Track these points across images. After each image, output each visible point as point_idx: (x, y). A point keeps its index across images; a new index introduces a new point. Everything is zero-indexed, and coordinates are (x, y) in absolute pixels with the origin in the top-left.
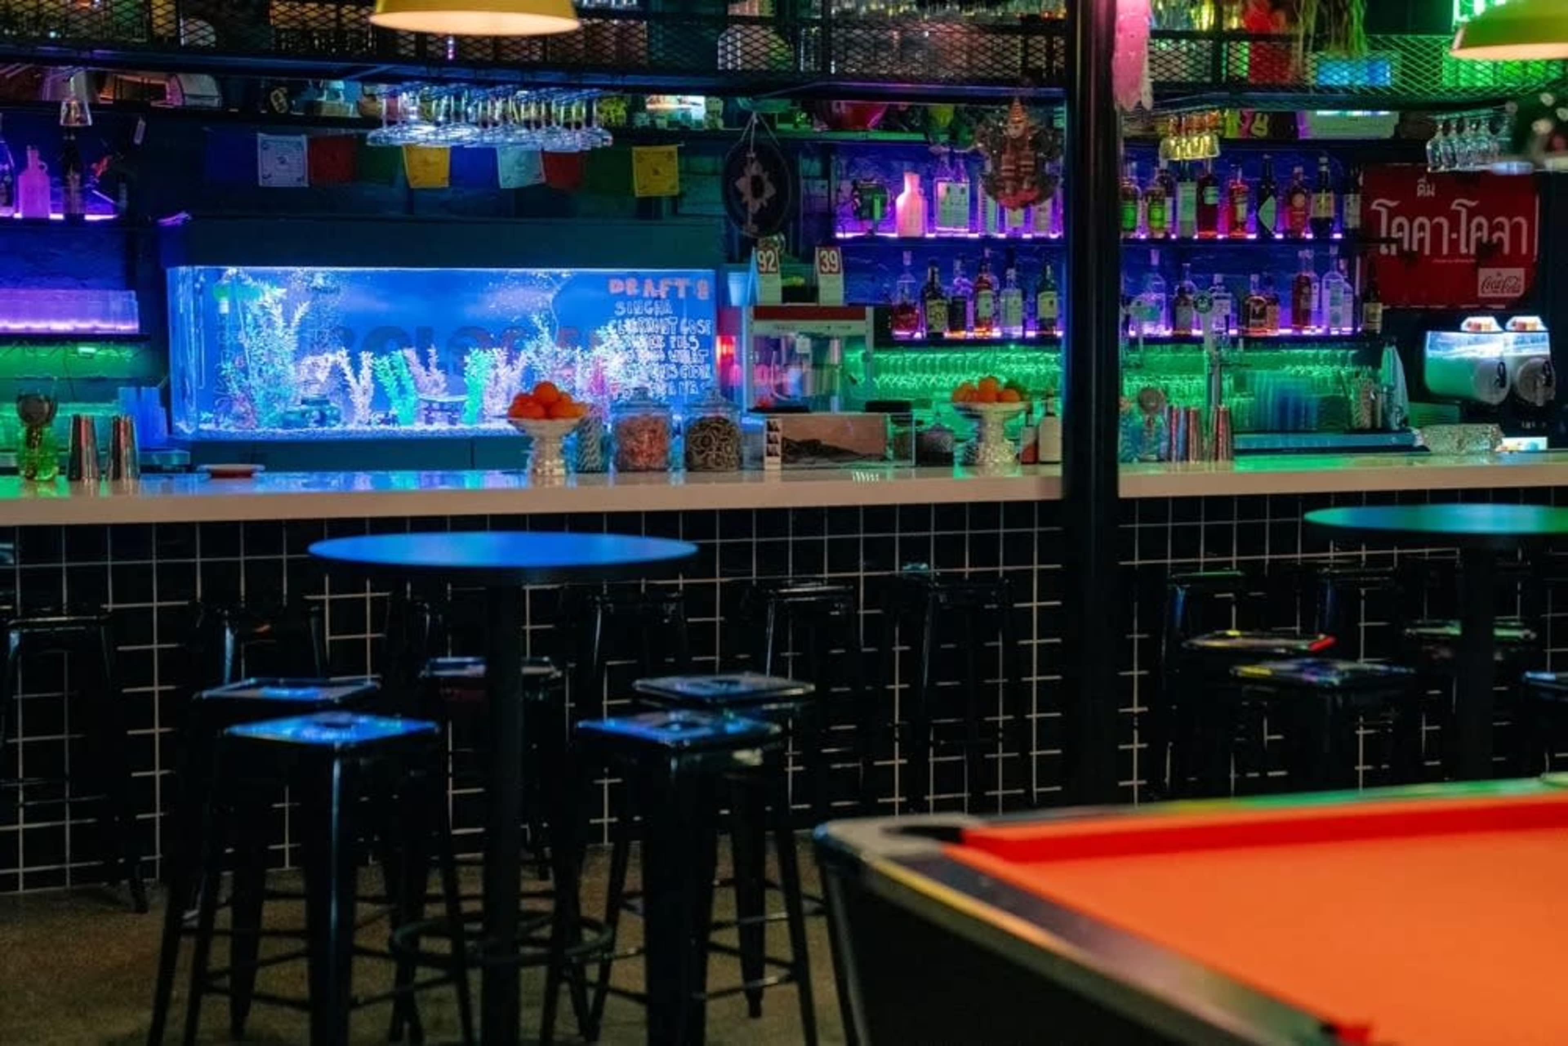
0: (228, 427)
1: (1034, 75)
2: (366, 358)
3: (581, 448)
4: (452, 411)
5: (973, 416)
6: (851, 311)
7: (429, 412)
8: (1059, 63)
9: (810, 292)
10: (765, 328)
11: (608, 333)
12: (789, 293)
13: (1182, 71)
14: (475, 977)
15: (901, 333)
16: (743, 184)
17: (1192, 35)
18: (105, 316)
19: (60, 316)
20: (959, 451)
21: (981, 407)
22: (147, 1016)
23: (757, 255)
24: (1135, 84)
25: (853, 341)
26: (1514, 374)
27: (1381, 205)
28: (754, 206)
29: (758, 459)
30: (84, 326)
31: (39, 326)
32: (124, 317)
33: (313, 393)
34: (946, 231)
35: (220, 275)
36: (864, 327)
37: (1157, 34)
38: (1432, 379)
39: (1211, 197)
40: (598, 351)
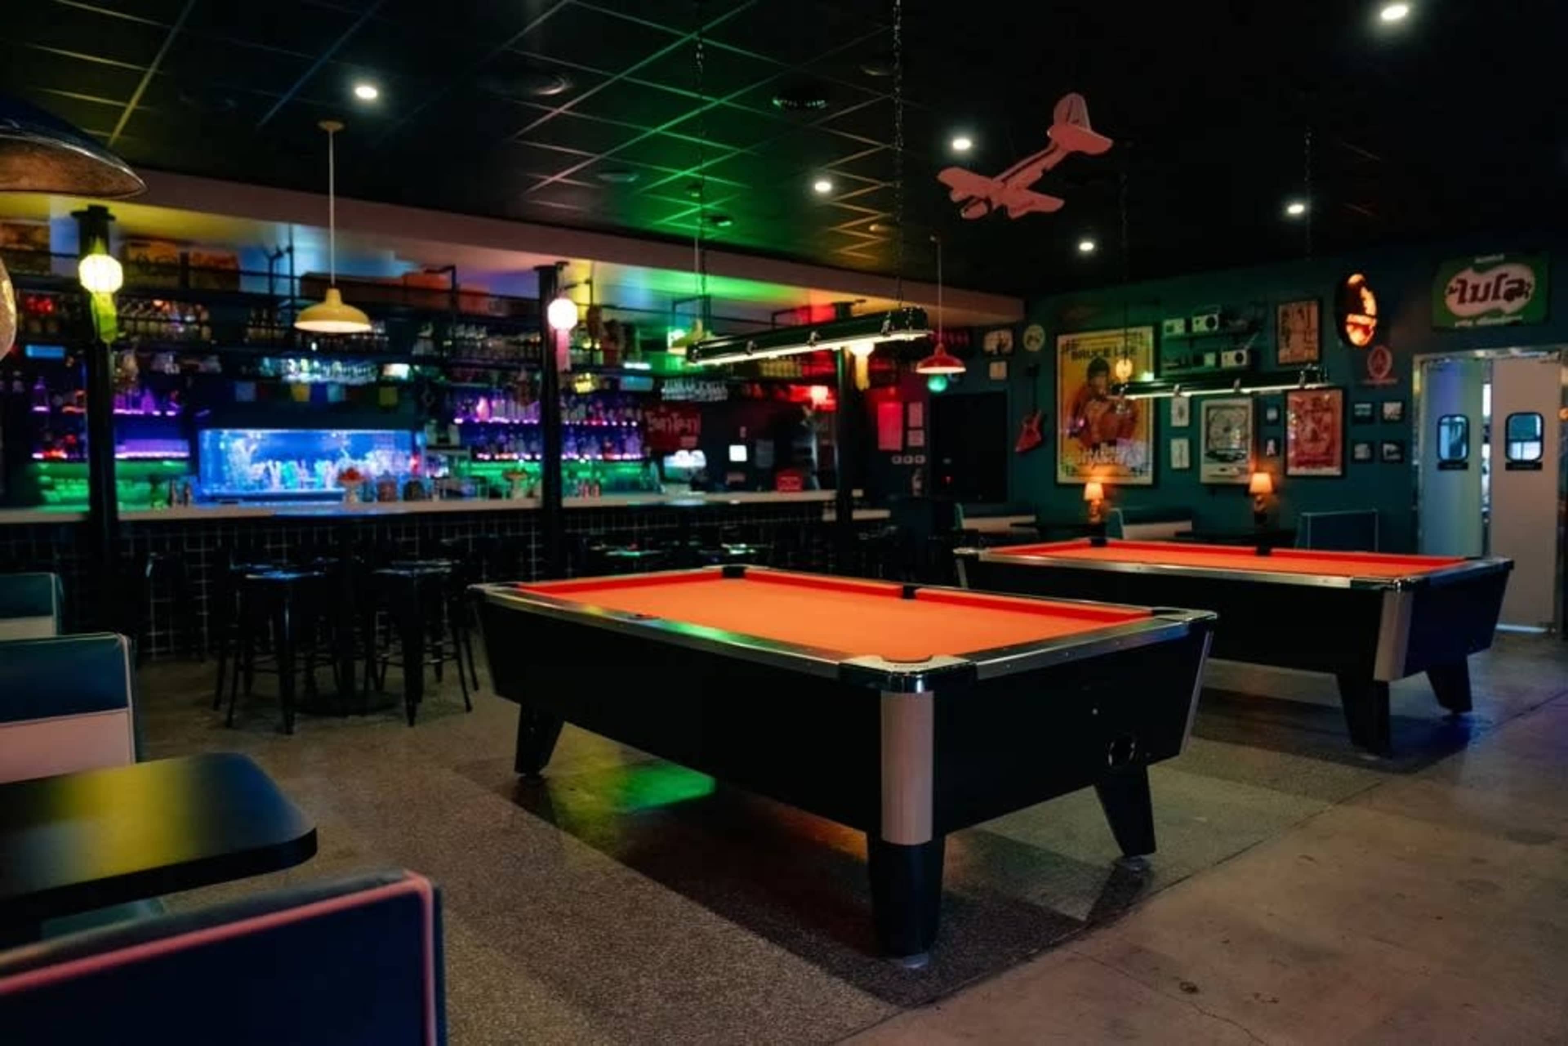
0: (224, 490)
1: (529, 360)
2: (278, 464)
3: (365, 493)
4: (311, 484)
5: (509, 480)
6: (462, 447)
7: (302, 485)
8: (538, 355)
9: (447, 440)
10: (431, 453)
11: (370, 455)
12: (440, 440)
13: (580, 361)
14: (338, 665)
15: (480, 456)
16: (424, 397)
17: (584, 350)
18: (176, 450)
19: (158, 450)
20: (504, 492)
21: (511, 477)
22: (213, 692)
23: (427, 428)
24: (564, 362)
25: (462, 459)
26: (694, 471)
27: (648, 414)
28: (428, 405)
29: (430, 497)
30: (166, 454)
31: (149, 454)
32: (183, 450)
33: (257, 478)
34: (496, 419)
35: (221, 433)
36: (467, 453)
37: (571, 348)
38: (667, 473)
39: (591, 409)
40: (367, 462)
